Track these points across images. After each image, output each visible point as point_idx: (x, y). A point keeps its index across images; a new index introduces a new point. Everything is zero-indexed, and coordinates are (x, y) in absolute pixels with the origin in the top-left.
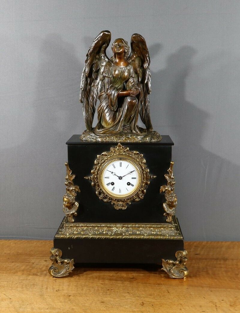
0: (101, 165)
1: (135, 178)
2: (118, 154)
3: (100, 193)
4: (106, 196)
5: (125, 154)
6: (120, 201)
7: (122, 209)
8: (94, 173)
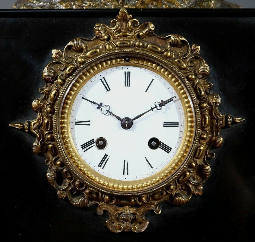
0: (64, 81)
1: (175, 125)
2: (118, 43)
3: (60, 177)
4: (81, 185)
5: (143, 46)
6: (124, 205)
7: (131, 233)
8: (40, 109)
